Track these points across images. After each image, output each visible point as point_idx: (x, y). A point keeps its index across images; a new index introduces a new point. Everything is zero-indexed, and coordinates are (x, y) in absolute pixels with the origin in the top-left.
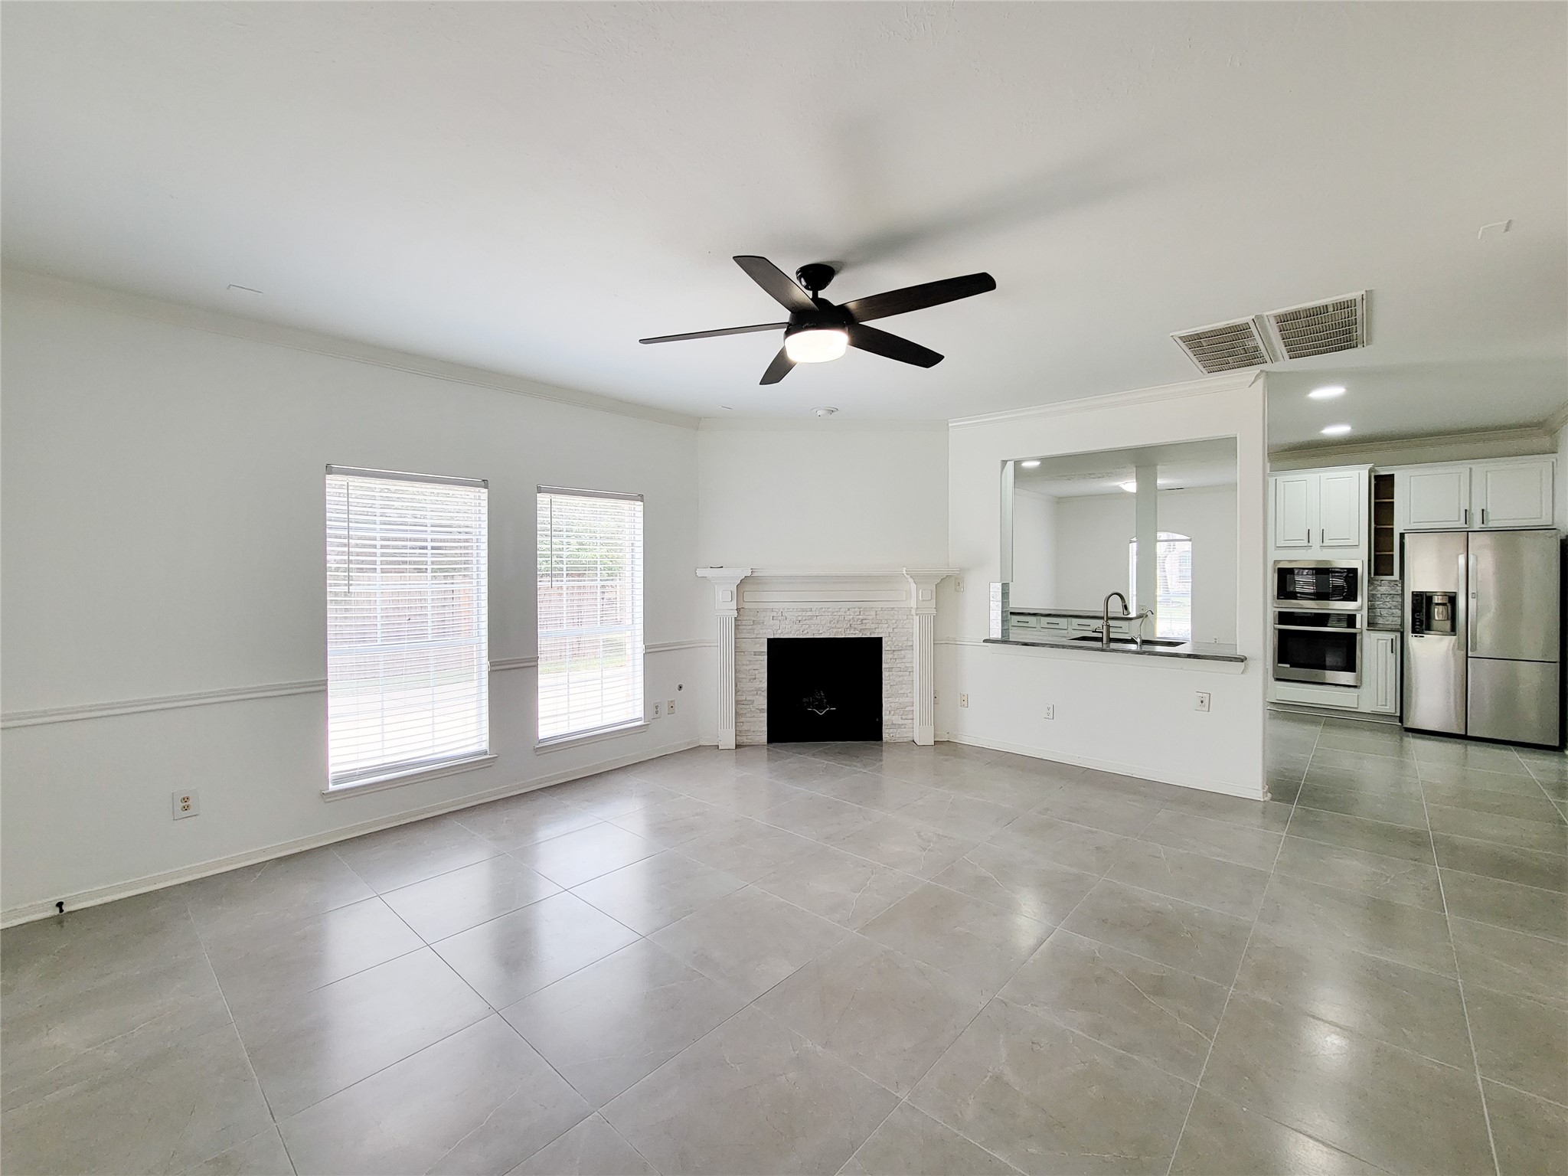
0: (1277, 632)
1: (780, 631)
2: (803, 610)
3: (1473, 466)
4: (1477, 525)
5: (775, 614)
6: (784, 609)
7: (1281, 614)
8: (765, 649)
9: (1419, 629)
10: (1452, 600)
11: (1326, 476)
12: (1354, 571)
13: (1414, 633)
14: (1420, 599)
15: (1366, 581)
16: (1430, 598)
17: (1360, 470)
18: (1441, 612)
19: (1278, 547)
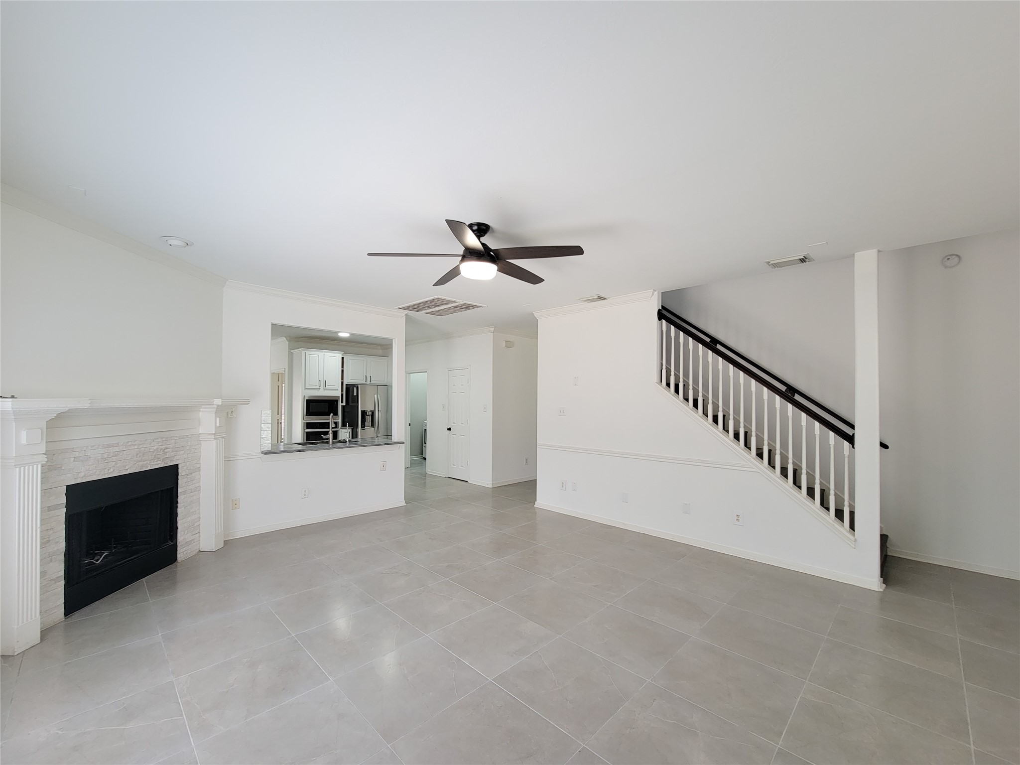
0: (305, 434)
1: (82, 474)
2: (110, 446)
3: (368, 358)
4: (368, 383)
5: (77, 454)
6: (87, 447)
7: (308, 424)
8: (64, 500)
9: (363, 427)
10: (373, 413)
11: (326, 354)
12: (337, 401)
13: (362, 428)
14: (364, 413)
15: (340, 405)
16: (366, 412)
17: (340, 353)
18: (369, 419)
19: (306, 389)
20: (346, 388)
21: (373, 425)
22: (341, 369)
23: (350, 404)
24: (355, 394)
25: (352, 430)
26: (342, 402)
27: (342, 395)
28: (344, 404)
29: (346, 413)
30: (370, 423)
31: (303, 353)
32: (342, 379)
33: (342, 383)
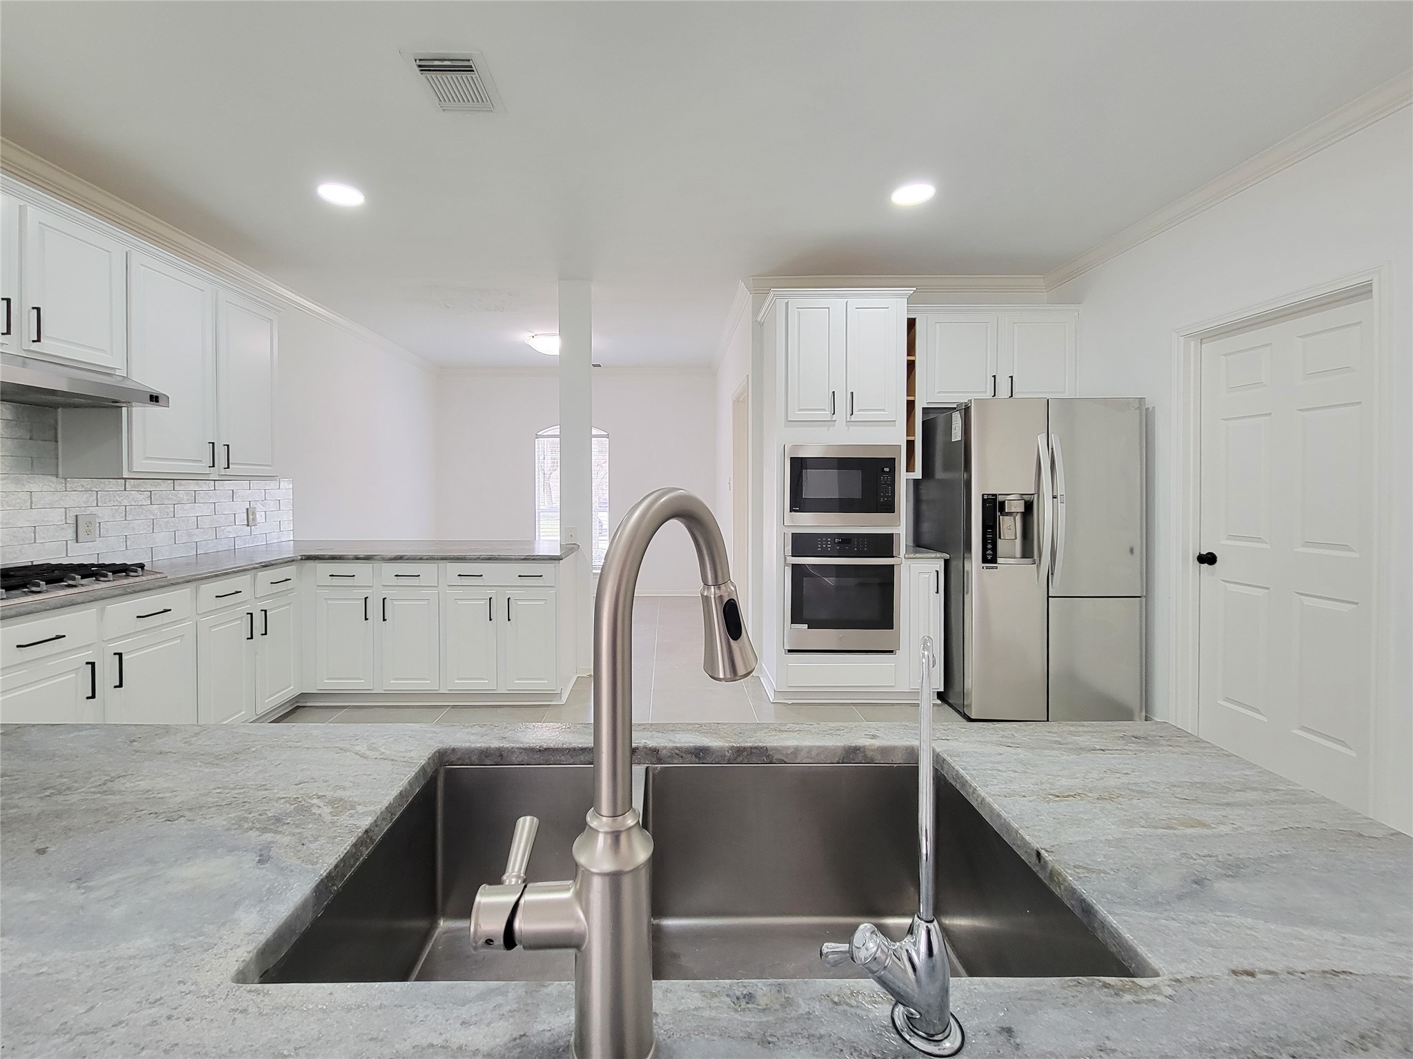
0: (792, 571)
7: (798, 538)
9: (990, 557)
10: (1029, 506)
11: (854, 302)
12: (891, 462)
13: (985, 560)
14: (993, 507)
15: (904, 479)
16: (1002, 504)
17: (900, 296)
18: (1010, 527)
19: (789, 422)
20: (925, 424)
21: (1027, 551)
22: (904, 358)
23: (940, 474)
24: (957, 435)
25: (947, 562)
26: (910, 467)
27: (910, 445)
28: (918, 474)
29: (924, 507)
30: (1018, 542)
31: (781, 304)
32: (911, 389)
33: (911, 405)
